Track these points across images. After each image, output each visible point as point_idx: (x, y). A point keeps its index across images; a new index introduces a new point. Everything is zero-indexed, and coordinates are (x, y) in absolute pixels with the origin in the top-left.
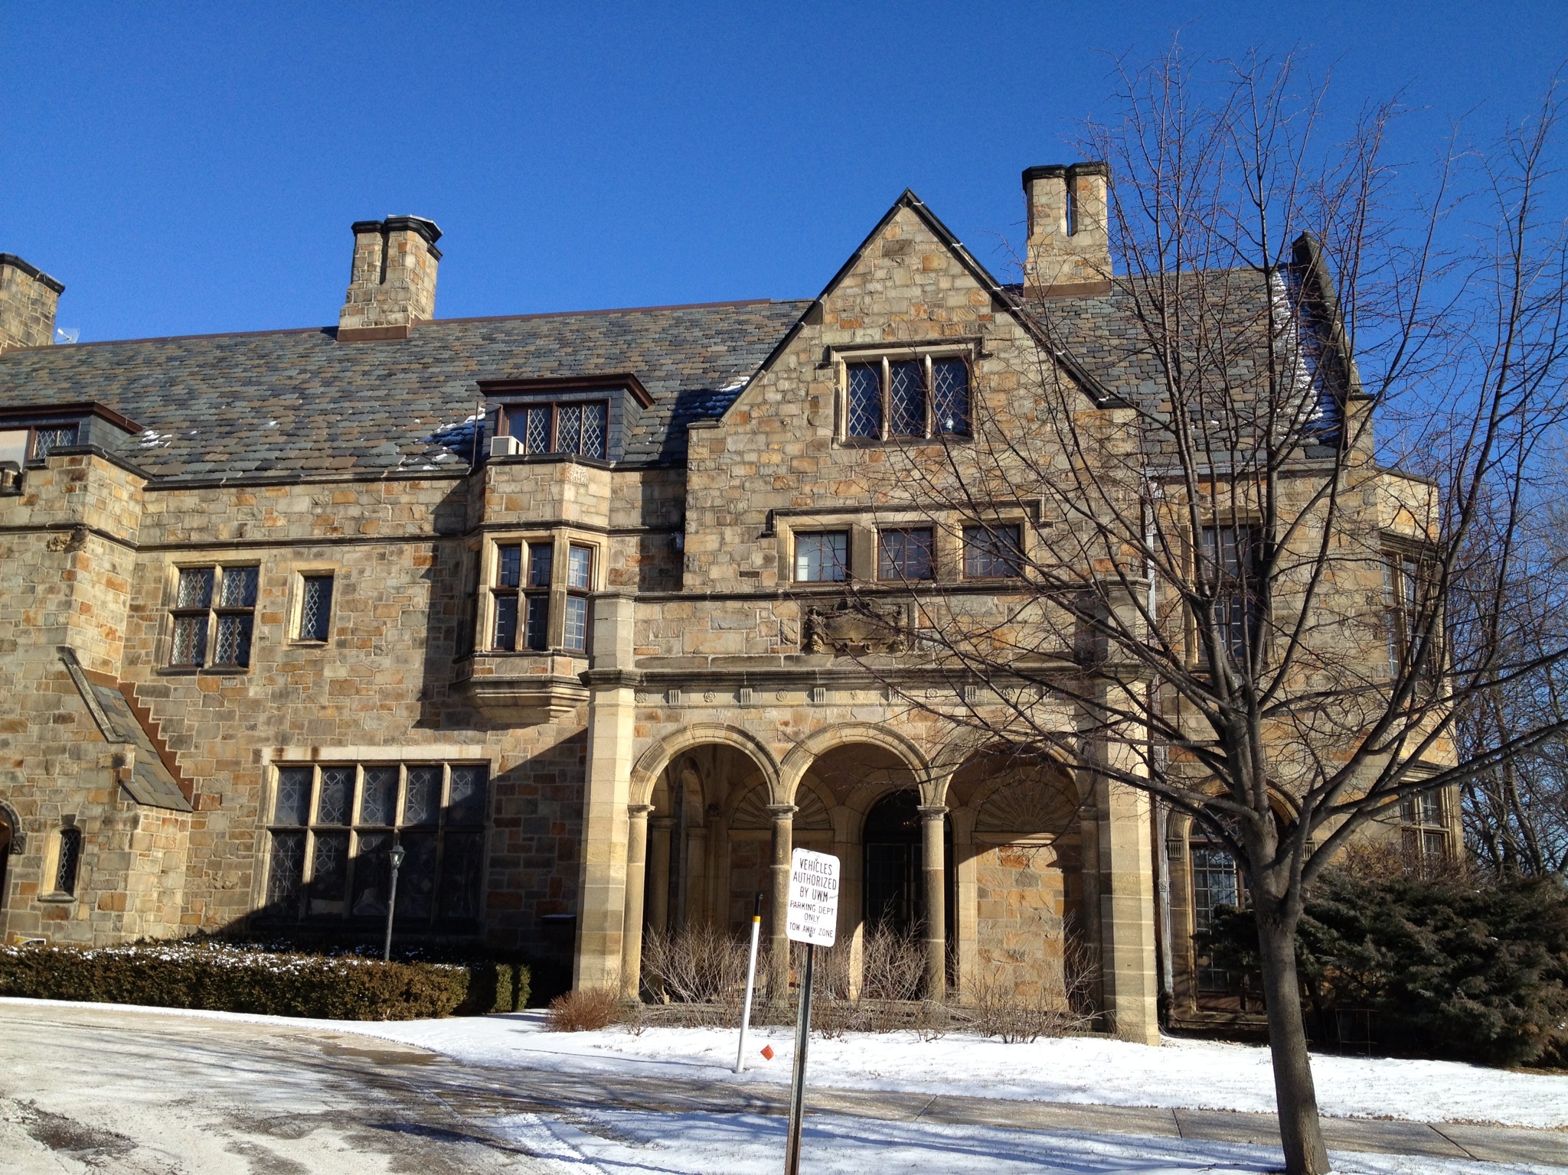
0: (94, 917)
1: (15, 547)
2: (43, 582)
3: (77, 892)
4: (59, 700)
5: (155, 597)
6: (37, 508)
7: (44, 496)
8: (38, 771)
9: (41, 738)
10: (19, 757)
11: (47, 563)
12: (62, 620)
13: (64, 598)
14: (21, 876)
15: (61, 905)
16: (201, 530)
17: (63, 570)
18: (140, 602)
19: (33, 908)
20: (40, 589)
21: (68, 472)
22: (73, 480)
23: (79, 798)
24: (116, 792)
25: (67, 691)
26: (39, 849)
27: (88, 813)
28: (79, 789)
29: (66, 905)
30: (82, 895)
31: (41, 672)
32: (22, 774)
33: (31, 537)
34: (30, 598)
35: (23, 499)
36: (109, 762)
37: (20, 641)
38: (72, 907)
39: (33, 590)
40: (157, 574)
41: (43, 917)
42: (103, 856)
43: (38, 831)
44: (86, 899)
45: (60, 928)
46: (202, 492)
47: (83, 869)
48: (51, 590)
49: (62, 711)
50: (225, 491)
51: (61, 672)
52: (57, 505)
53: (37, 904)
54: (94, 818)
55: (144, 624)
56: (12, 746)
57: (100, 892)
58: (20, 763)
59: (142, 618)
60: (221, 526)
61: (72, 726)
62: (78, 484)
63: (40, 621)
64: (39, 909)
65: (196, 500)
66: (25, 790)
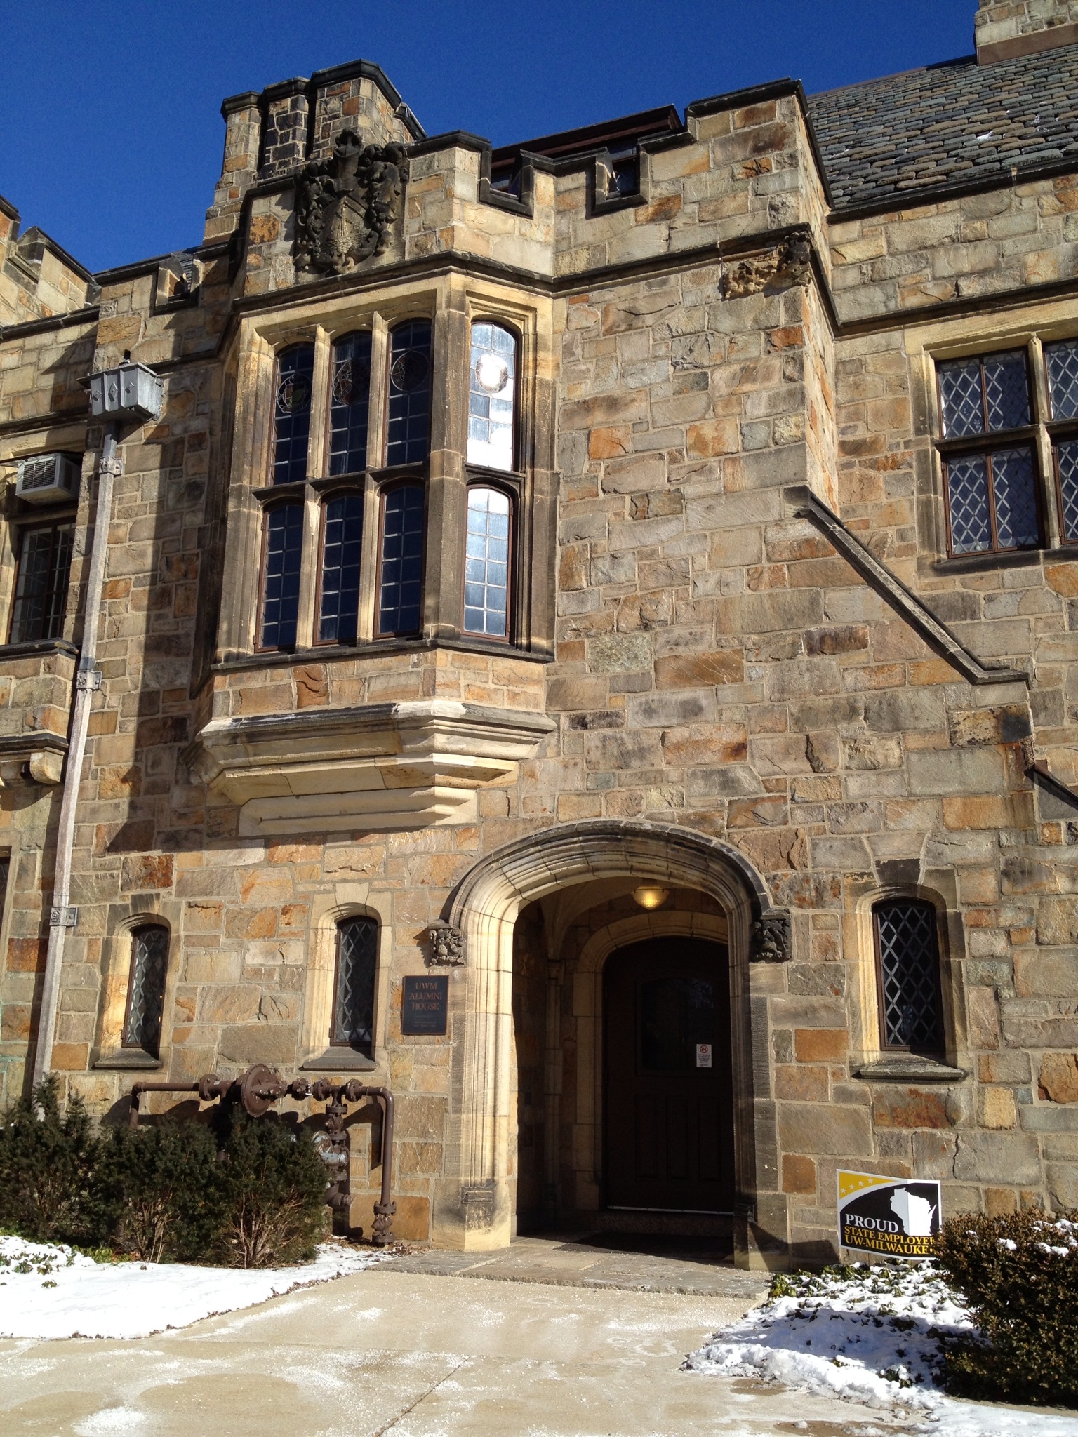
0: (1033, 1119)
1: (642, 306)
2: (726, 362)
3: (965, 1057)
4: (814, 602)
5: (897, 419)
6: (679, 223)
7: (693, 195)
8: (788, 765)
9: (783, 689)
10: (731, 736)
11: (726, 324)
12: (786, 431)
13: (784, 388)
14: (794, 1015)
15: (924, 1089)
16: (982, 273)
17: (769, 331)
18: (861, 434)
19: (843, 1095)
20: (720, 378)
21: (744, 138)
22: (758, 150)
23: (917, 819)
24: (1025, 799)
25: (832, 581)
26: (828, 948)
27: (952, 855)
28: (913, 798)
29: (942, 1089)
30: (984, 1063)
31: (753, 545)
32: (747, 775)
33: (678, 280)
34: (699, 401)
35: (645, 212)
36: (987, 728)
37: (689, 490)
38: (961, 1095)
39: (702, 382)
40: (892, 373)
41: (876, 1117)
42: (1023, 961)
43: (819, 902)
44: (999, 1072)
45: (935, 1149)
46: (969, 202)
47: (972, 996)
48: (748, 374)
49: (826, 626)
50: (1024, 190)
51: (809, 542)
52: (730, 206)
53: (855, 1085)
54: (977, 867)
55: (881, 477)
56: (710, 714)
57: (1037, 1054)
58: (739, 750)
59: (874, 465)
60: (1031, 259)
61: (860, 657)
62: (772, 157)
63: (731, 441)
64: (861, 1097)
65: (959, 219)
66: (766, 810)
